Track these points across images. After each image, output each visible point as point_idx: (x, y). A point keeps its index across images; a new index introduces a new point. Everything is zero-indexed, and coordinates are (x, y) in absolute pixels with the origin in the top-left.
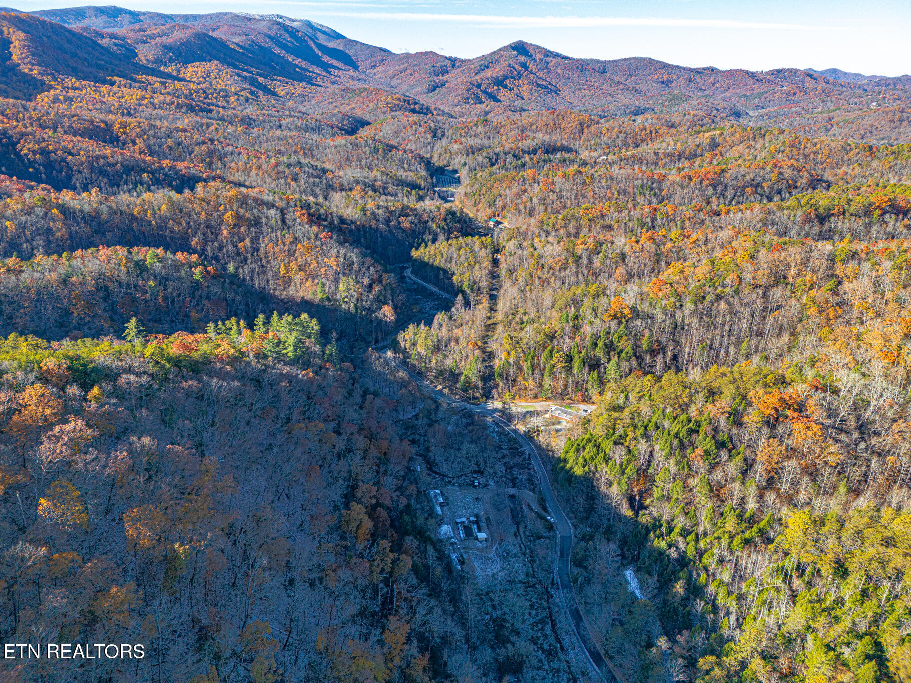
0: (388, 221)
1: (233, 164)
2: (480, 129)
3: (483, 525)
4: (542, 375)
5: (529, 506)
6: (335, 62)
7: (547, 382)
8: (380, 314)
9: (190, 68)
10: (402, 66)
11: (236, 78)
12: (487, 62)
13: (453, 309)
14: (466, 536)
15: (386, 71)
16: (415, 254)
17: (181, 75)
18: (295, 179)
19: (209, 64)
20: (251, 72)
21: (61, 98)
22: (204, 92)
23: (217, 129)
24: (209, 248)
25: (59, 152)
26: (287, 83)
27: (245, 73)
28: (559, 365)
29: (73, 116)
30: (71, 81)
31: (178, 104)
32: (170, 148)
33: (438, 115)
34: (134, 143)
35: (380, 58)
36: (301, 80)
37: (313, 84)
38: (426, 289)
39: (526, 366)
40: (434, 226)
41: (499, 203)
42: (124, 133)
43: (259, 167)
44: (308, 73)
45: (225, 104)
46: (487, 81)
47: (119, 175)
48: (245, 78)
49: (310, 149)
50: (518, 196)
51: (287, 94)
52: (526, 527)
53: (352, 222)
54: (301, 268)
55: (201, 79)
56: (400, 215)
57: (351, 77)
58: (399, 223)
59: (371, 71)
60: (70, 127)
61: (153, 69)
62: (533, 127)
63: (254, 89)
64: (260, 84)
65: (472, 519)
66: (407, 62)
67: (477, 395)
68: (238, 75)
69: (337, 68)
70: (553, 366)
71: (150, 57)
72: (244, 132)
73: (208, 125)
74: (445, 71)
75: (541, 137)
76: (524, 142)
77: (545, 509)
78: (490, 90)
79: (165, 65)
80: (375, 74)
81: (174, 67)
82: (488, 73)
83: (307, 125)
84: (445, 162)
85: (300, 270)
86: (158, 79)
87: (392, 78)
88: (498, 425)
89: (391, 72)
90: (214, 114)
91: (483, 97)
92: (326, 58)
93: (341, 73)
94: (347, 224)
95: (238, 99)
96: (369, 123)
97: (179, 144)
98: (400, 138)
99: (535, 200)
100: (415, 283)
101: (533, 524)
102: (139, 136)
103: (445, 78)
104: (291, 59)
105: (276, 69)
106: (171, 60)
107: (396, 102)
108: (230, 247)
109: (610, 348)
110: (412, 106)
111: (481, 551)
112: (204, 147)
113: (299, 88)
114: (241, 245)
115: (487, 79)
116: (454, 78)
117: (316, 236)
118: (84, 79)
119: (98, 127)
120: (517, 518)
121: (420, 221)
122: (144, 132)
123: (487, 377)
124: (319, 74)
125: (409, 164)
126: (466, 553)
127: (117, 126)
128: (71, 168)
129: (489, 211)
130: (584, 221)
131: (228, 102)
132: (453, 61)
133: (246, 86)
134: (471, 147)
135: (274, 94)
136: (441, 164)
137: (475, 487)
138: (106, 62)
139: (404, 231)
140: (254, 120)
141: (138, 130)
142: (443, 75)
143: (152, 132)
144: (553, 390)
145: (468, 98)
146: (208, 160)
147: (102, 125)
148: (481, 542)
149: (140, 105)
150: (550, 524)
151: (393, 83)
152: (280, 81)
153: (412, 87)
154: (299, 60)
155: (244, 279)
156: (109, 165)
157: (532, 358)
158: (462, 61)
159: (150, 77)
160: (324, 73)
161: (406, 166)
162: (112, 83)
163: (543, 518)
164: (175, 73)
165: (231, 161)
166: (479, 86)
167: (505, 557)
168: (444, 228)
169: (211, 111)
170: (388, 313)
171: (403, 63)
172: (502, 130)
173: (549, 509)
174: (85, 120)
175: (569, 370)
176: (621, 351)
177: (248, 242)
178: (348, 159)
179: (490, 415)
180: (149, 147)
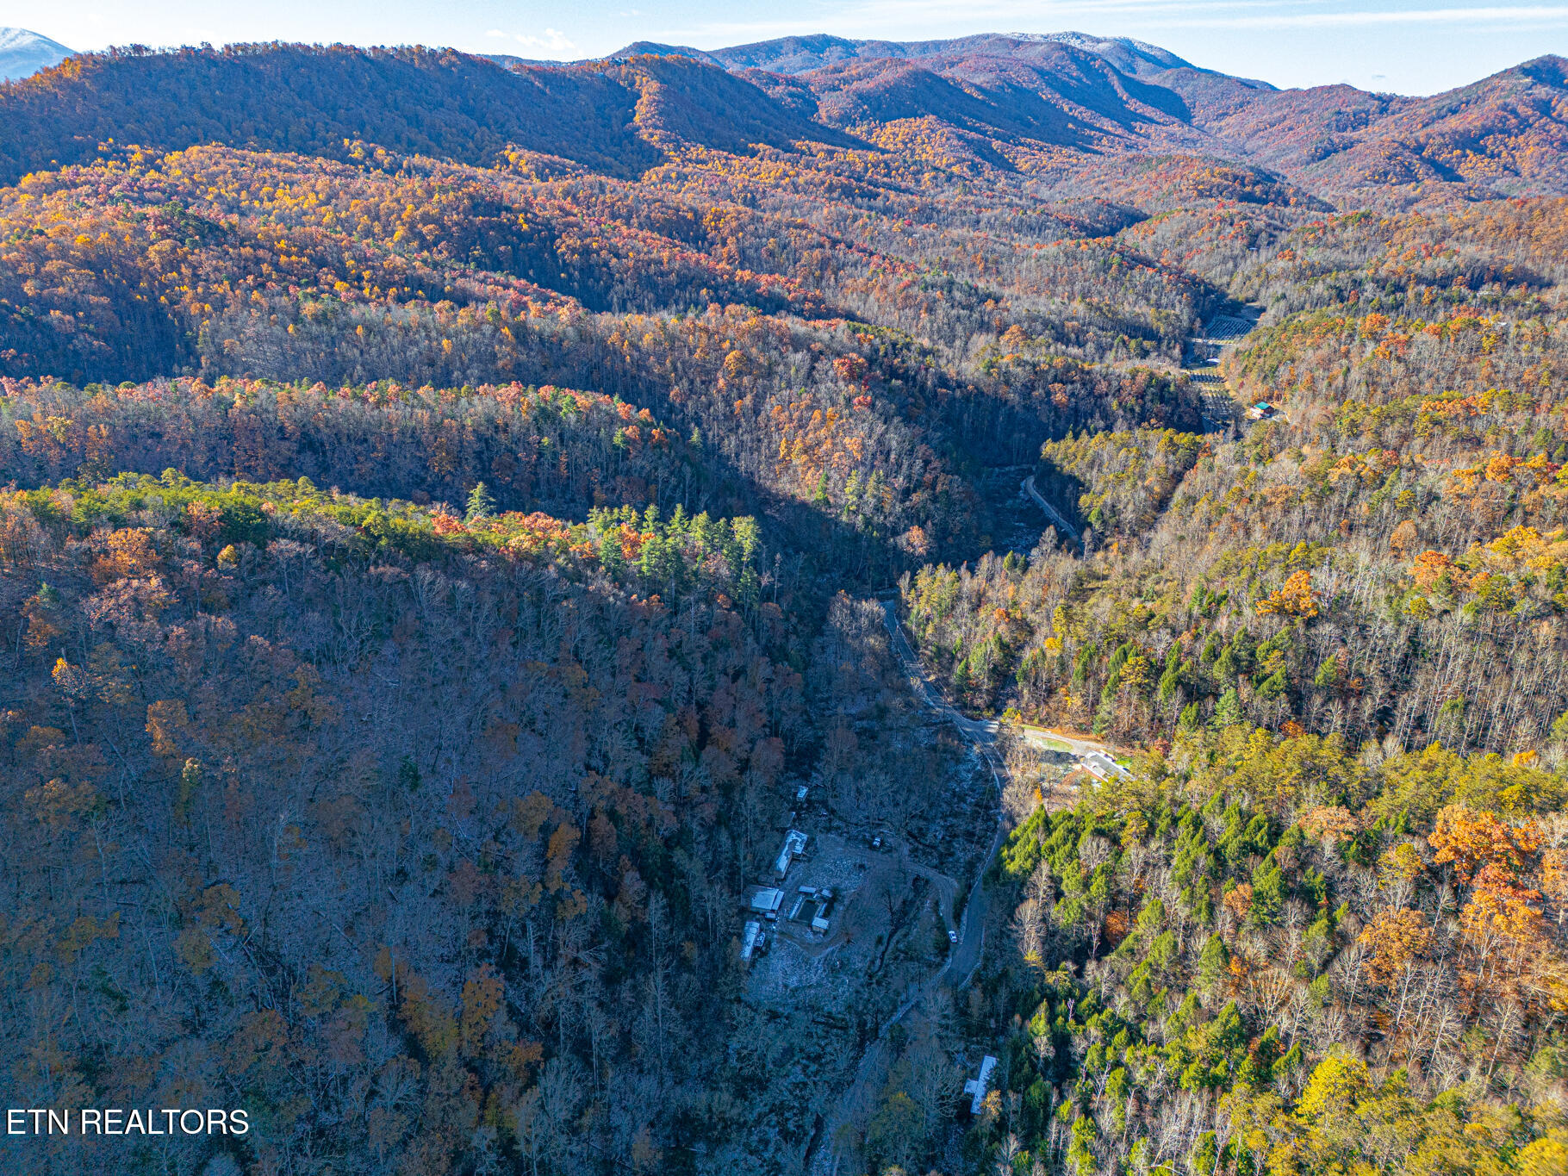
0: (1029, 388)
1: (849, 282)
2: (1350, 233)
3: (840, 908)
4: (1099, 690)
5: (937, 904)
6: (1149, 111)
7: (1106, 706)
8: (902, 540)
9: (889, 128)
10: (1277, 114)
11: (955, 142)
12: (1455, 102)
13: (1035, 552)
14: (800, 917)
15: (1242, 125)
16: (1048, 448)
17: (872, 141)
18: (931, 310)
19: (919, 121)
20: (984, 133)
21: (673, 175)
22: (887, 166)
23: (864, 226)
24: (690, 403)
25: (604, 253)
26: (1041, 149)
27: (973, 135)
28: (1132, 679)
29: (656, 201)
30: (699, 151)
31: (831, 184)
32: (771, 254)
33: (1298, 204)
34: (724, 244)
35: (1237, 100)
36: (1066, 144)
37: (1087, 151)
38: (1042, 511)
39: (1077, 667)
40: (1115, 404)
41: (1284, 374)
42: (716, 228)
43: (884, 287)
44: (1087, 132)
45: (912, 185)
46: (1439, 140)
47: (669, 289)
48: (969, 142)
49: (996, 262)
50: (1326, 363)
51: (1034, 167)
52: (905, 936)
53: (960, 385)
54: (806, 450)
55: (900, 146)
56: (1055, 380)
57: (1171, 137)
58: (1048, 394)
59: (1215, 124)
60: (648, 217)
61: (833, 132)
62: (1468, 233)
63: (977, 160)
64: (993, 152)
65: (826, 893)
66: (1289, 106)
67: (979, 702)
68: (960, 137)
69: (1151, 121)
70: (1121, 679)
71: (835, 113)
72: (903, 231)
73: (855, 219)
74: (1361, 120)
75: (1469, 252)
76: (1428, 262)
77: (957, 917)
78: (1443, 157)
79: (854, 125)
80: (1220, 129)
81: (865, 128)
82: (1453, 123)
83: (1021, 221)
84: (1250, 294)
85: (806, 452)
86: (826, 147)
87: (1250, 137)
88: (985, 763)
89: (1252, 123)
90: (879, 202)
91: (1421, 172)
92: (1134, 105)
93: (1152, 129)
94: (947, 387)
95: (935, 178)
96: (1146, 217)
97: (785, 247)
98: (1183, 247)
99: (1355, 375)
100: (1030, 500)
101: (921, 934)
102: (733, 233)
103: (1355, 135)
104: (1066, 109)
105: (1030, 125)
106: (863, 117)
107: (1216, 180)
108: (721, 406)
109: (1246, 667)
110: (1248, 189)
111: (807, 946)
112: (817, 252)
113: (1060, 156)
114: (737, 403)
115: (1443, 135)
116: (1379, 135)
117: (849, 400)
118: (717, 147)
119: (684, 218)
120: (902, 917)
121: (1091, 393)
122: (741, 228)
123: (1004, 676)
124: (1107, 133)
125: (1159, 293)
126: (780, 941)
127: (709, 217)
128: (612, 276)
129: (1261, 389)
130: (1422, 423)
131: (918, 181)
132: (1385, 103)
133: (968, 155)
134: (1312, 266)
135: (1010, 168)
136: (1241, 297)
137: (873, 848)
138: (763, 122)
139: (1056, 409)
140: (939, 212)
141: (734, 224)
142: (1354, 129)
143: (752, 227)
144: (1112, 723)
145: (1386, 174)
146: (817, 273)
147: (690, 216)
148: (815, 933)
149: (777, 186)
150: (948, 941)
151: (1248, 147)
152: (1029, 146)
153: (1283, 151)
154: (1082, 108)
155: (728, 458)
156: (662, 274)
157: (1091, 656)
158: (1406, 101)
159: (813, 144)
160: (1120, 131)
161: (1153, 297)
162: (753, 154)
163: (943, 930)
164: (864, 137)
165: (850, 276)
166: (1419, 149)
167: (835, 970)
168: (1132, 410)
169: (876, 196)
170: (915, 539)
171: (1280, 109)
172: (1397, 235)
173: (964, 919)
174: (668, 208)
175: (1147, 692)
176: (1265, 678)
177: (748, 400)
178: (1053, 281)
179: (984, 740)
180: (742, 252)
